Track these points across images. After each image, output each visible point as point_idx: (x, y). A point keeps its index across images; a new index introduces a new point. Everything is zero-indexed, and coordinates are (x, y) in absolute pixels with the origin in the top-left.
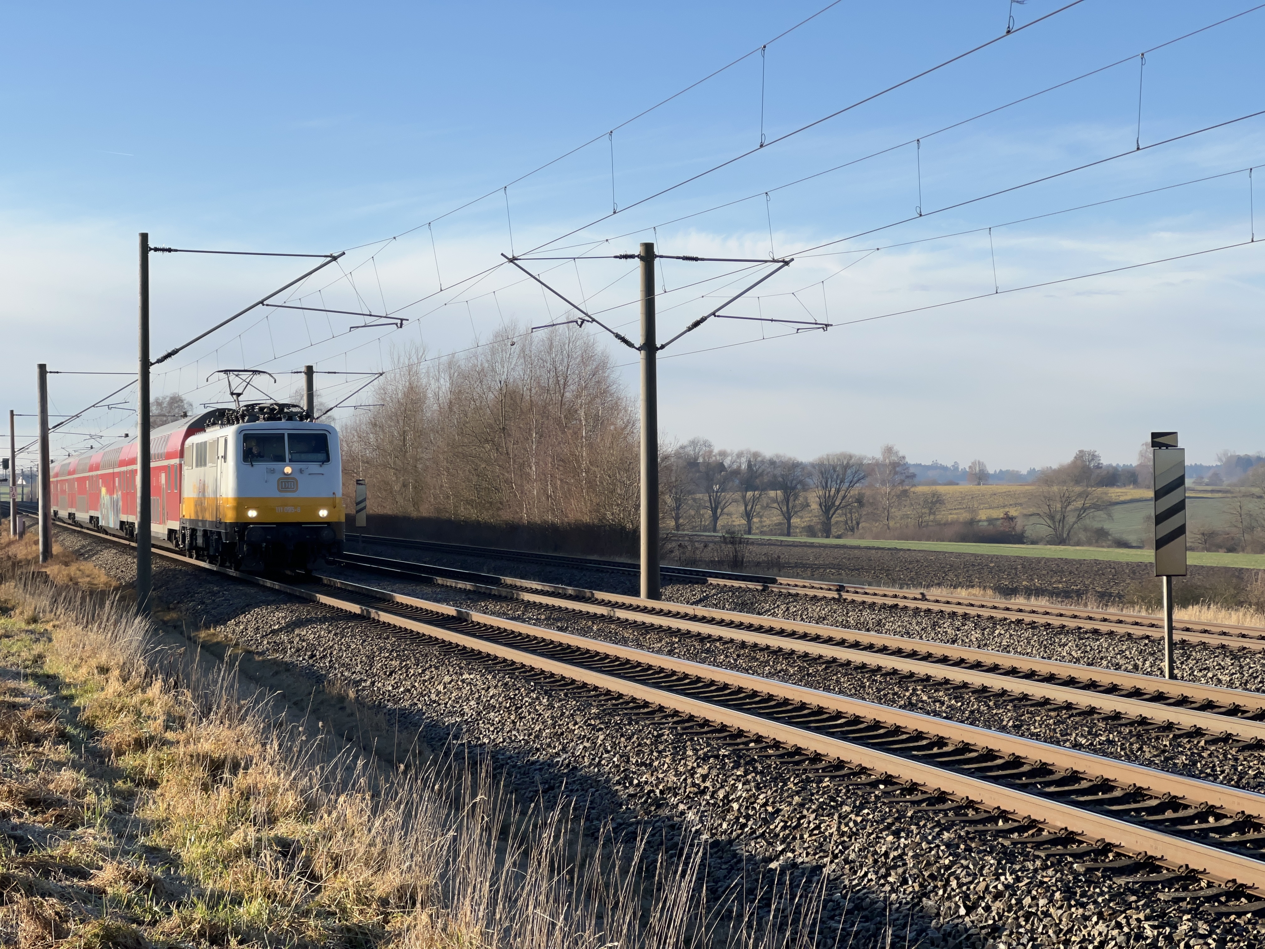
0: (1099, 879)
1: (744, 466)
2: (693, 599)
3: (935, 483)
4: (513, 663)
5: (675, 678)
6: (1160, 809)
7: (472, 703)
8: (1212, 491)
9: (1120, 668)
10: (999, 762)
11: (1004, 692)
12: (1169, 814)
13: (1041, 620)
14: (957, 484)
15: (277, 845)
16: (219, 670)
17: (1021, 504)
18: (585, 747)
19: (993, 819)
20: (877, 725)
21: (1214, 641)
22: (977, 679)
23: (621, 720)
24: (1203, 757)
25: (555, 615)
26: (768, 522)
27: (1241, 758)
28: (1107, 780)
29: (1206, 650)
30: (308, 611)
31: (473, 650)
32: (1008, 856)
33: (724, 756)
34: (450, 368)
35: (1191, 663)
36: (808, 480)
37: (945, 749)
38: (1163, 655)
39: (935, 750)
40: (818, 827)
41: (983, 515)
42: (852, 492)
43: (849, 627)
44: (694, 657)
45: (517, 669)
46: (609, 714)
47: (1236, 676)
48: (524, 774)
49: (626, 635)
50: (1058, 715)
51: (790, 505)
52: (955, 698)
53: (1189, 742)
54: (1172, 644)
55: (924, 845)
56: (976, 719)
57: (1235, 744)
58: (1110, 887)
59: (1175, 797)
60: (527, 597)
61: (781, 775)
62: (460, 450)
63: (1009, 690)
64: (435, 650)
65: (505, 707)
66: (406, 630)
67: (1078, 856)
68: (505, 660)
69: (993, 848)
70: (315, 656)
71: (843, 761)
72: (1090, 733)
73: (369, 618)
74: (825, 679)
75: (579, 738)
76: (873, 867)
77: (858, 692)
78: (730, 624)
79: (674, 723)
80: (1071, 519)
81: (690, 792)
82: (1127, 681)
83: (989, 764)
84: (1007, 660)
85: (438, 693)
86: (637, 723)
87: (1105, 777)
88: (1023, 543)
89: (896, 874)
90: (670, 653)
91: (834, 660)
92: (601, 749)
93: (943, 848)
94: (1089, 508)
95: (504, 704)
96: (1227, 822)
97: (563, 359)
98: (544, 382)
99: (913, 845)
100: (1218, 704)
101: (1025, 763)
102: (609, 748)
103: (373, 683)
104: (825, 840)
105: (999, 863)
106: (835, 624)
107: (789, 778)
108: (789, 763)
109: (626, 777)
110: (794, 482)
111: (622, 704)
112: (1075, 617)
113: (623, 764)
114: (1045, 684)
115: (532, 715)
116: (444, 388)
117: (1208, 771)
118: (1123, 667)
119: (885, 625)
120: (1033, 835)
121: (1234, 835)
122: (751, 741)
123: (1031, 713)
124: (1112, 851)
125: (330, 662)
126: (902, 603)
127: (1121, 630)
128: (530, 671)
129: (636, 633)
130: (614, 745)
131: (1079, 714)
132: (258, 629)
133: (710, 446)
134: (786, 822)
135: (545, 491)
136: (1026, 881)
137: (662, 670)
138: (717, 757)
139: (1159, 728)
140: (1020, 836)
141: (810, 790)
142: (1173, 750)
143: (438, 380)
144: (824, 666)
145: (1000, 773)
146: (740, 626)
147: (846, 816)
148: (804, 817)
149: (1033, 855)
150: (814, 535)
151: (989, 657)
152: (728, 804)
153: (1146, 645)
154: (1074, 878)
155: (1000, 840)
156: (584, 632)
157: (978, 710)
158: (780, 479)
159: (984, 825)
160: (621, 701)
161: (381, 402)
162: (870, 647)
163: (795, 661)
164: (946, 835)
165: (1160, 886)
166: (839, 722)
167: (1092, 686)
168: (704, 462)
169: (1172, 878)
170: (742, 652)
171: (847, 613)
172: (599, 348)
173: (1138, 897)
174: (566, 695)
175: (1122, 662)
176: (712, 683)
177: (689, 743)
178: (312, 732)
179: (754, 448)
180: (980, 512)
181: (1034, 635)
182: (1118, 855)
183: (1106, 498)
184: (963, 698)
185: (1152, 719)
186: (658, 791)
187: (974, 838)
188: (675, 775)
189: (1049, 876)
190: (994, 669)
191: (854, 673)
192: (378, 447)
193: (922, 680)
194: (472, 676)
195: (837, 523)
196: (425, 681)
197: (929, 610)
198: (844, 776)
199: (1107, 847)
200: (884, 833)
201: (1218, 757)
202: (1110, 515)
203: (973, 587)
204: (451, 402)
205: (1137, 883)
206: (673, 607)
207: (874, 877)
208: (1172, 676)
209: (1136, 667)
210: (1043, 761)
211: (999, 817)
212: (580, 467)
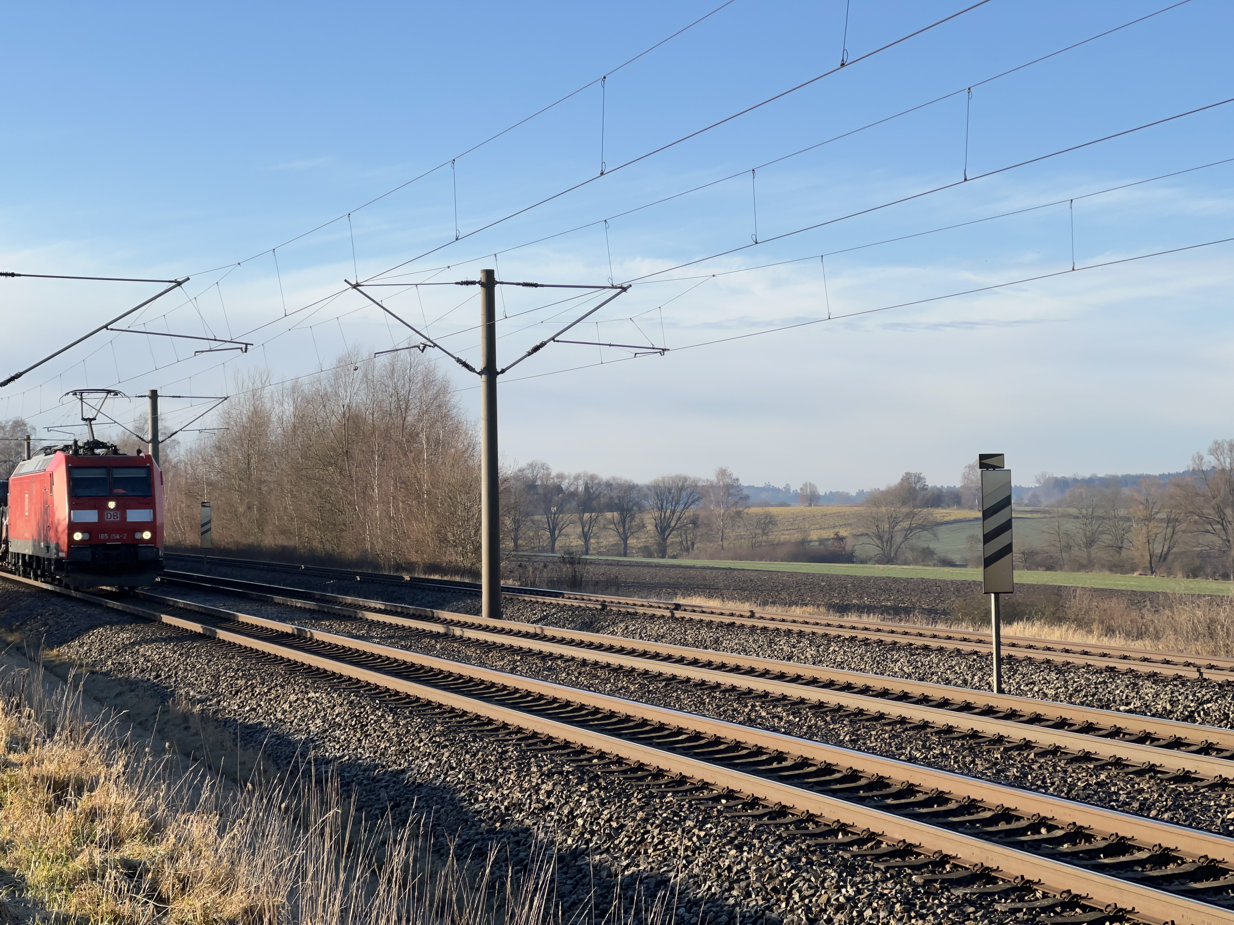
0: (937, 890)
1: (581, 489)
2: (534, 618)
3: (767, 504)
4: (358, 681)
5: (518, 695)
6: (994, 820)
7: (318, 721)
8: (1031, 512)
9: (950, 683)
10: (837, 775)
11: (840, 708)
12: (1002, 826)
13: (874, 637)
14: (789, 505)
15: (123, 867)
16: (63, 691)
17: (850, 525)
18: (430, 764)
19: (833, 833)
20: (717, 741)
21: (1039, 656)
22: (813, 695)
23: (466, 737)
24: (1033, 769)
25: (399, 633)
26: (605, 543)
27: (1070, 770)
28: (942, 792)
29: (1032, 664)
30: (153, 632)
31: (318, 669)
32: (848, 868)
33: (568, 772)
34: (294, 392)
35: (1018, 677)
36: (644, 502)
37: (784, 764)
38: (992, 670)
39: (775, 765)
40: (662, 842)
41: (814, 535)
42: (687, 514)
43: (687, 645)
44: (536, 675)
45: (362, 687)
46: (454, 731)
47: (1061, 690)
48: (370, 791)
49: (469, 653)
50: (893, 729)
51: (627, 526)
52: (793, 713)
53: (1019, 754)
54: (1000, 660)
55: (767, 859)
56: (813, 734)
57: (1063, 756)
58: (948, 898)
59: (1008, 809)
60: (371, 616)
61: (624, 791)
62: (304, 472)
63: (845, 705)
64: (281, 669)
65: (351, 725)
66: (252, 649)
67: (916, 868)
68: (350, 679)
69: (833, 860)
70: (160, 676)
71: (685, 777)
72: (924, 746)
73: (215, 638)
74: (665, 696)
75: (424, 755)
76: (717, 881)
77: (699, 708)
78: (571, 643)
79: (518, 740)
80: (898, 539)
81: (535, 808)
82: (958, 695)
83: (827, 778)
84: (842, 676)
85: (284, 712)
86: (481, 740)
87: (940, 789)
88: (853, 562)
89: (739, 887)
90: (513, 671)
91: (674, 677)
92: (446, 766)
93: (784, 861)
94: (915, 528)
95: (349, 721)
96: (1059, 833)
97: (404, 383)
98: (386, 406)
99: (756, 859)
100: (1045, 717)
101: (862, 777)
102: (454, 765)
103: (218, 702)
104: (669, 855)
105: (840, 875)
106: (674, 642)
107: (633, 794)
108: (632, 778)
109: (471, 794)
110: (631, 504)
111: (466, 721)
112: (906, 633)
113: (468, 781)
114: (879, 700)
115: (378, 733)
116: (287, 412)
117: (1039, 783)
118: (953, 682)
119: (722, 642)
120: (872, 848)
121: (1066, 846)
122: (595, 757)
123: (867, 727)
124: (949, 863)
125: (175, 682)
126: (738, 621)
127: (950, 646)
128: (375, 689)
129: (478, 652)
130: (459, 762)
131: (913, 728)
132: (102, 650)
133: (548, 469)
134: (631, 837)
135: (388, 512)
136: (867, 893)
137: (505, 687)
138: (561, 773)
139: (990, 741)
140: (859, 848)
141: (654, 805)
142: (1004, 762)
143: (282, 404)
144: (664, 683)
145: (838, 786)
146: (580, 644)
147: (689, 831)
148: (648, 832)
149: (873, 867)
150: (651, 556)
151: (824, 673)
152: (572, 820)
153: (974, 660)
154: (913, 890)
155: (840, 852)
156: (428, 651)
157: (816, 725)
158: (617, 501)
159: (825, 838)
160: (465, 718)
161: (225, 426)
162: (709, 665)
163: (635, 679)
164: (788, 849)
165: (996, 897)
166: (680, 738)
167: (924, 700)
168: (542, 485)
169: (1008, 889)
170: (583, 669)
171: (685, 632)
172: (440, 374)
173: (976, 908)
174: (411, 712)
175: (951, 677)
176: (555, 700)
177: (533, 760)
178: (158, 752)
179: (591, 471)
180: (812, 532)
181: (867, 652)
182: (955, 866)
183: (932, 519)
184: (801, 713)
185: (982, 732)
186: (503, 807)
187: (815, 851)
188: (520, 792)
189: (889, 888)
190: (830, 685)
191: (694, 689)
192: (222, 470)
193: (760, 697)
194: (317, 695)
195: (672, 543)
196: (271, 700)
197: (765, 628)
198: (686, 791)
199: (944, 859)
200: (727, 847)
201: (1047, 769)
202: (935, 535)
203: (806, 605)
204: (295, 426)
205: (974, 894)
206: (515, 626)
207: (719, 890)
208: (1000, 691)
209: (965, 682)
210: (880, 774)
211: (839, 830)
212: (421, 489)
